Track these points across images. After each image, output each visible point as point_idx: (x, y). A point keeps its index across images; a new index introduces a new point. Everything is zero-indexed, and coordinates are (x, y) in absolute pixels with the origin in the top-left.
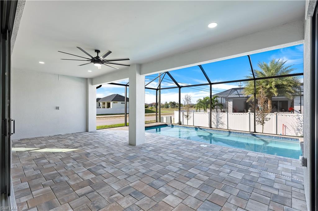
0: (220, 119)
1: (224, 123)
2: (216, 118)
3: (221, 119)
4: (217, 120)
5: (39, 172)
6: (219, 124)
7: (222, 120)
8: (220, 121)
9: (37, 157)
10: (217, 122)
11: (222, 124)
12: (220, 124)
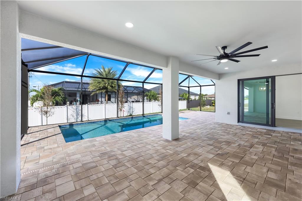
5: (289, 166)
9: (274, 190)
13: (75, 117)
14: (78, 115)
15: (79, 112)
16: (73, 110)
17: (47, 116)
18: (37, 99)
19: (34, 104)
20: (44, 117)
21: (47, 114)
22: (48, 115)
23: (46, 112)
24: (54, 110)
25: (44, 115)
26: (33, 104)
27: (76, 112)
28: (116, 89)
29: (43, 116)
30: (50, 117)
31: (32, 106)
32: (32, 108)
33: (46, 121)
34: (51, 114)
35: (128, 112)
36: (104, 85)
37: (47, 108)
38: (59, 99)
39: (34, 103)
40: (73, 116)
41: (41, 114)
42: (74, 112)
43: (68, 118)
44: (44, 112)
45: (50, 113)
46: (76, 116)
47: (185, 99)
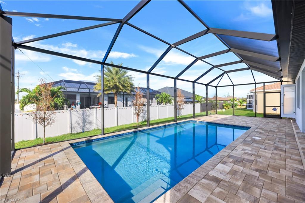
0: (87, 117)
1: (93, 121)
2: (82, 117)
3: (89, 117)
4: (84, 119)
6: (86, 124)
7: (89, 119)
8: (88, 120)
10: (83, 122)
11: (90, 123)
12: (88, 124)
13: (81, 124)
14: (85, 122)
15: (86, 118)
16: (78, 116)
17: (44, 125)
18: (29, 101)
19: (25, 108)
20: (40, 127)
21: (44, 123)
22: (46, 124)
23: (43, 120)
24: (54, 116)
25: (41, 123)
26: (23, 107)
27: (83, 118)
28: (128, 90)
29: (38, 125)
30: (49, 126)
31: (22, 111)
32: (22, 113)
33: (43, 132)
34: (51, 122)
35: (143, 117)
36: (115, 84)
37: (45, 114)
38: (59, 101)
39: (25, 105)
40: (79, 124)
41: (35, 122)
42: (80, 118)
43: (72, 127)
44: (41, 119)
45: (49, 120)
46: (83, 124)
47: (198, 102)
